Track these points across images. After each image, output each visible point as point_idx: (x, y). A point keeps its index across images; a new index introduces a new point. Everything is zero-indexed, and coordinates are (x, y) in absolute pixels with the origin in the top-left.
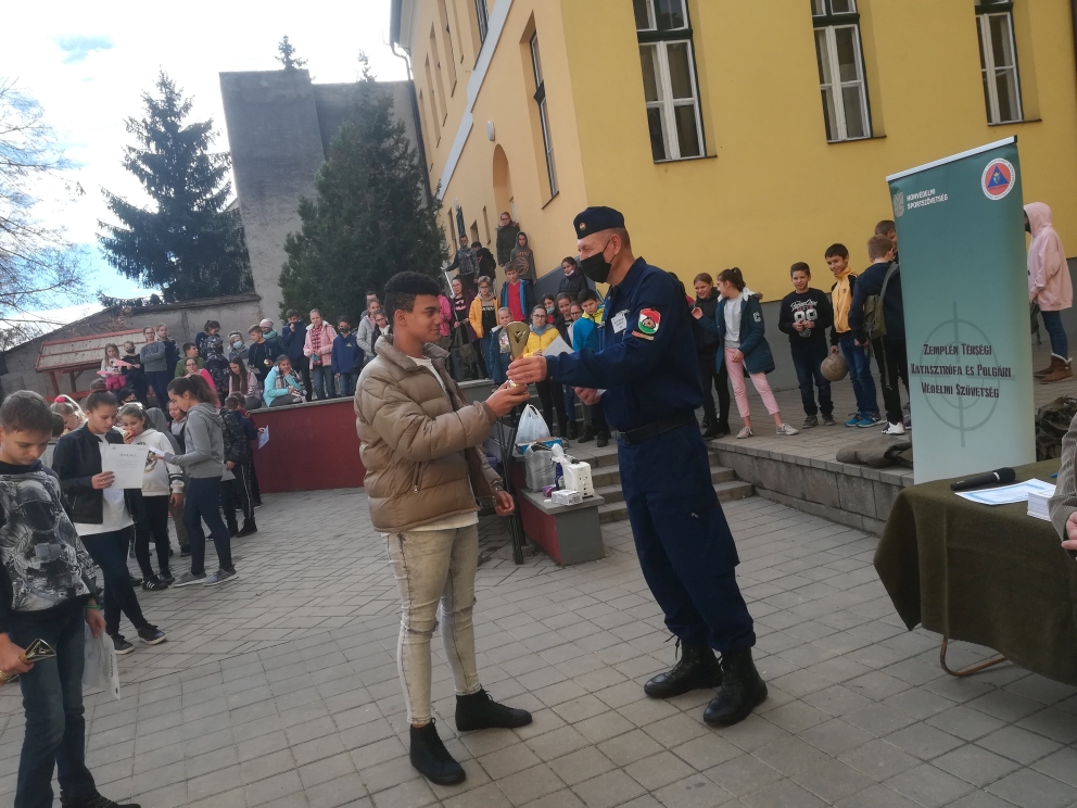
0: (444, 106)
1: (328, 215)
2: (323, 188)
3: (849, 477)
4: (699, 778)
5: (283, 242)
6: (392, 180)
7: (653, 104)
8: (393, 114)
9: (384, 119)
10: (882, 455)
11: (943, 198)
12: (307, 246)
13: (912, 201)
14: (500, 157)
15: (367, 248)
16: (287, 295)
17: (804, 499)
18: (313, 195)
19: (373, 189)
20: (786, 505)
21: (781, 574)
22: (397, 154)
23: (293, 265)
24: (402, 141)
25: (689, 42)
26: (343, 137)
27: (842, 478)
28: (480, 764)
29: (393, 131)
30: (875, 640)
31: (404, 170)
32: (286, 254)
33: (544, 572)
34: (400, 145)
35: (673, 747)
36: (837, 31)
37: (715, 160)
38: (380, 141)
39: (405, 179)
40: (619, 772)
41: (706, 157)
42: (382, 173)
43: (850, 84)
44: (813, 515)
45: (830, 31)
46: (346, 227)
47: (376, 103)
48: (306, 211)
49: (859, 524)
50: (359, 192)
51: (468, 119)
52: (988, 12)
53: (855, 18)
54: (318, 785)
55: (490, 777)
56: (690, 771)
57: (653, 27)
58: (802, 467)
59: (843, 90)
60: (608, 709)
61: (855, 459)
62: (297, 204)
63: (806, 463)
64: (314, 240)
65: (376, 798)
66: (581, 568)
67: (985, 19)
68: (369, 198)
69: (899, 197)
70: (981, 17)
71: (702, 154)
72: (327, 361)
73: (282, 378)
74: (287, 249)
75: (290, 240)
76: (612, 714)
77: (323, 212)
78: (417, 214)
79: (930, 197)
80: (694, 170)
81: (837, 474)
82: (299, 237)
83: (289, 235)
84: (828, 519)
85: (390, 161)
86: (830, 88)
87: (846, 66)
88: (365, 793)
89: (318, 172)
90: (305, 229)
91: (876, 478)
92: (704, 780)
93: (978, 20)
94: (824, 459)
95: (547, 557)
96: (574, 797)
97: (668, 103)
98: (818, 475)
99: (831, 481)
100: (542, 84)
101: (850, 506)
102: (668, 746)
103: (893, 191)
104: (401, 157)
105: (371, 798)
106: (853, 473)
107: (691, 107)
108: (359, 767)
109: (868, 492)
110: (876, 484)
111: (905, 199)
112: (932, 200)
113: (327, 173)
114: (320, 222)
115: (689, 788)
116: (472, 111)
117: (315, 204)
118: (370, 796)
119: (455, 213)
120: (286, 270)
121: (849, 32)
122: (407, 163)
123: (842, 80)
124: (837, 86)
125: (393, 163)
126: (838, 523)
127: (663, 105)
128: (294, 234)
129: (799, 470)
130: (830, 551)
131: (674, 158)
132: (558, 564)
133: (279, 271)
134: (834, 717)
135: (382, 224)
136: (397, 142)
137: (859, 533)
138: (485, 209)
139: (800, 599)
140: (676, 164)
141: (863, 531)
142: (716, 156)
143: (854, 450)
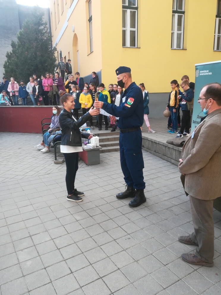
0: (59, 18)
1: (21, 48)
2: (19, 38)
3: (169, 148)
4: (129, 236)
5: (5, 54)
6: (42, 39)
7: (124, 29)
8: (44, 18)
9: (41, 19)
10: (180, 143)
11: (210, 73)
12: (13, 57)
13: (202, 73)
14: (75, 37)
15: (33, 60)
16: (6, 71)
17: (155, 152)
18: (16, 40)
19: (36, 41)
20: (150, 153)
21: (149, 174)
22: (44, 31)
23: (8, 62)
24: (46, 27)
25: (136, 11)
26: (27, 23)
27: (167, 148)
28: (64, 228)
29: (44, 24)
30: (175, 196)
31: (46, 37)
32: (6, 58)
33: (83, 167)
34: (46, 29)
35: (121, 226)
36: (178, 15)
37: (140, 49)
38: (39, 26)
39: (46, 40)
40: (106, 233)
41: (137, 48)
42: (39, 37)
43: (179, 32)
44: (157, 156)
45: (176, 15)
46: (26, 52)
47: (39, 14)
48: (13, 45)
49: (170, 161)
50: (31, 42)
51: (66, 24)
52: (219, 17)
53: (183, 13)
54: (14, 232)
55: (68, 232)
56: (126, 234)
57: (127, 4)
58: (156, 143)
59: (178, 34)
60: (102, 212)
61: (172, 143)
62: (10, 43)
63: (157, 142)
64: (16, 55)
65: (33, 237)
66: (93, 166)
67: (218, 19)
68: (35, 44)
69: (198, 71)
70: (217, 18)
71: (136, 47)
72: (17, 94)
73: (3, 97)
74: (7, 57)
75: (8, 54)
76: (103, 214)
77: (19, 46)
78: (49, 51)
79: (207, 73)
80: (133, 51)
81: (166, 147)
82: (11, 53)
83: (7, 52)
84: (161, 158)
85: (42, 33)
86: (174, 33)
87: (179, 26)
88: (29, 236)
89: (18, 33)
90: (13, 51)
91: (177, 149)
92: (130, 237)
93: (216, 19)
94: (163, 142)
95: (83, 162)
96: (93, 240)
97: (128, 29)
98: (160, 146)
99: (164, 148)
100: (91, 17)
101: (168, 155)
102: (120, 225)
103: (196, 69)
104: (46, 32)
105: (31, 237)
106: (171, 147)
107: (135, 31)
108: (27, 227)
109: (174, 153)
110: (176, 151)
111: (199, 72)
112: (207, 74)
113: (21, 34)
114: (18, 49)
115: (126, 239)
116: (68, 21)
117: (16, 43)
118: (31, 236)
119: (59, 52)
120: (6, 63)
121: (181, 16)
122: (47, 35)
123: (178, 31)
124: (176, 32)
125: (43, 34)
126: (164, 159)
127: (127, 29)
128: (9, 52)
129: (155, 144)
130: (162, 168)
131: (128, 47)
132: (87, 165)
133: (4, 63)
134: (165, 219)
135: (38, 53)
136: (45, 27)
137: (169, 163)
138: (69, 53)
139: (155, 182)
140: (128, 48)
141: (171, 162)
142: (140, 48)
143: (172, 141)
